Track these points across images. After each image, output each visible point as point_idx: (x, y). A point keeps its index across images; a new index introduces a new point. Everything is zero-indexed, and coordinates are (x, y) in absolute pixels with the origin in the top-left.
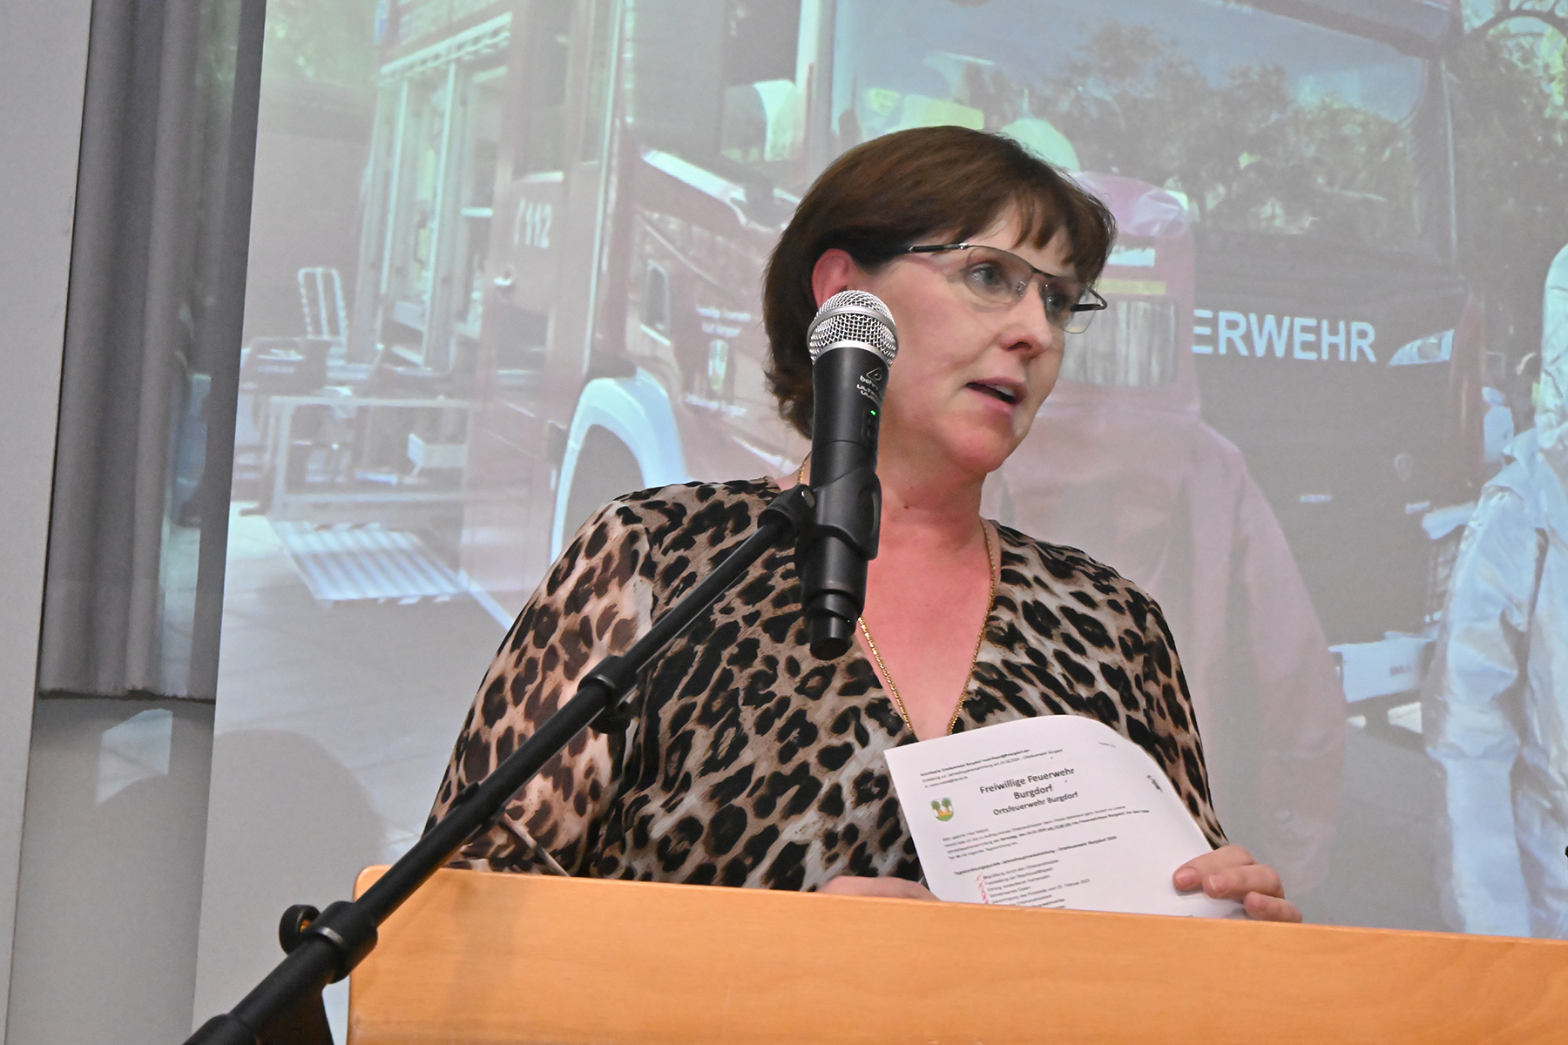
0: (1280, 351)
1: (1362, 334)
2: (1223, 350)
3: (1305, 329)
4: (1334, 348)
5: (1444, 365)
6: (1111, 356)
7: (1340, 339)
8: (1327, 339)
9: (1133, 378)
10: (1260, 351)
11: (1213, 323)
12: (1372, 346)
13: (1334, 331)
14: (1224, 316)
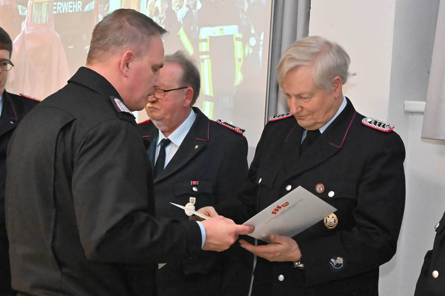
0: (66, 12)
1: (80, 4)
2: (58, 12)
3: (71, 5)
4: (75, 8)
5: (93, 9)
6: (41, 17)
7: (76, 6)
8: (74, 6)
9: (44, 22)
10: (63, 12)
11: (56, 6)
12: (81, 7)
13: (75, 5)
14: (59, 3)
